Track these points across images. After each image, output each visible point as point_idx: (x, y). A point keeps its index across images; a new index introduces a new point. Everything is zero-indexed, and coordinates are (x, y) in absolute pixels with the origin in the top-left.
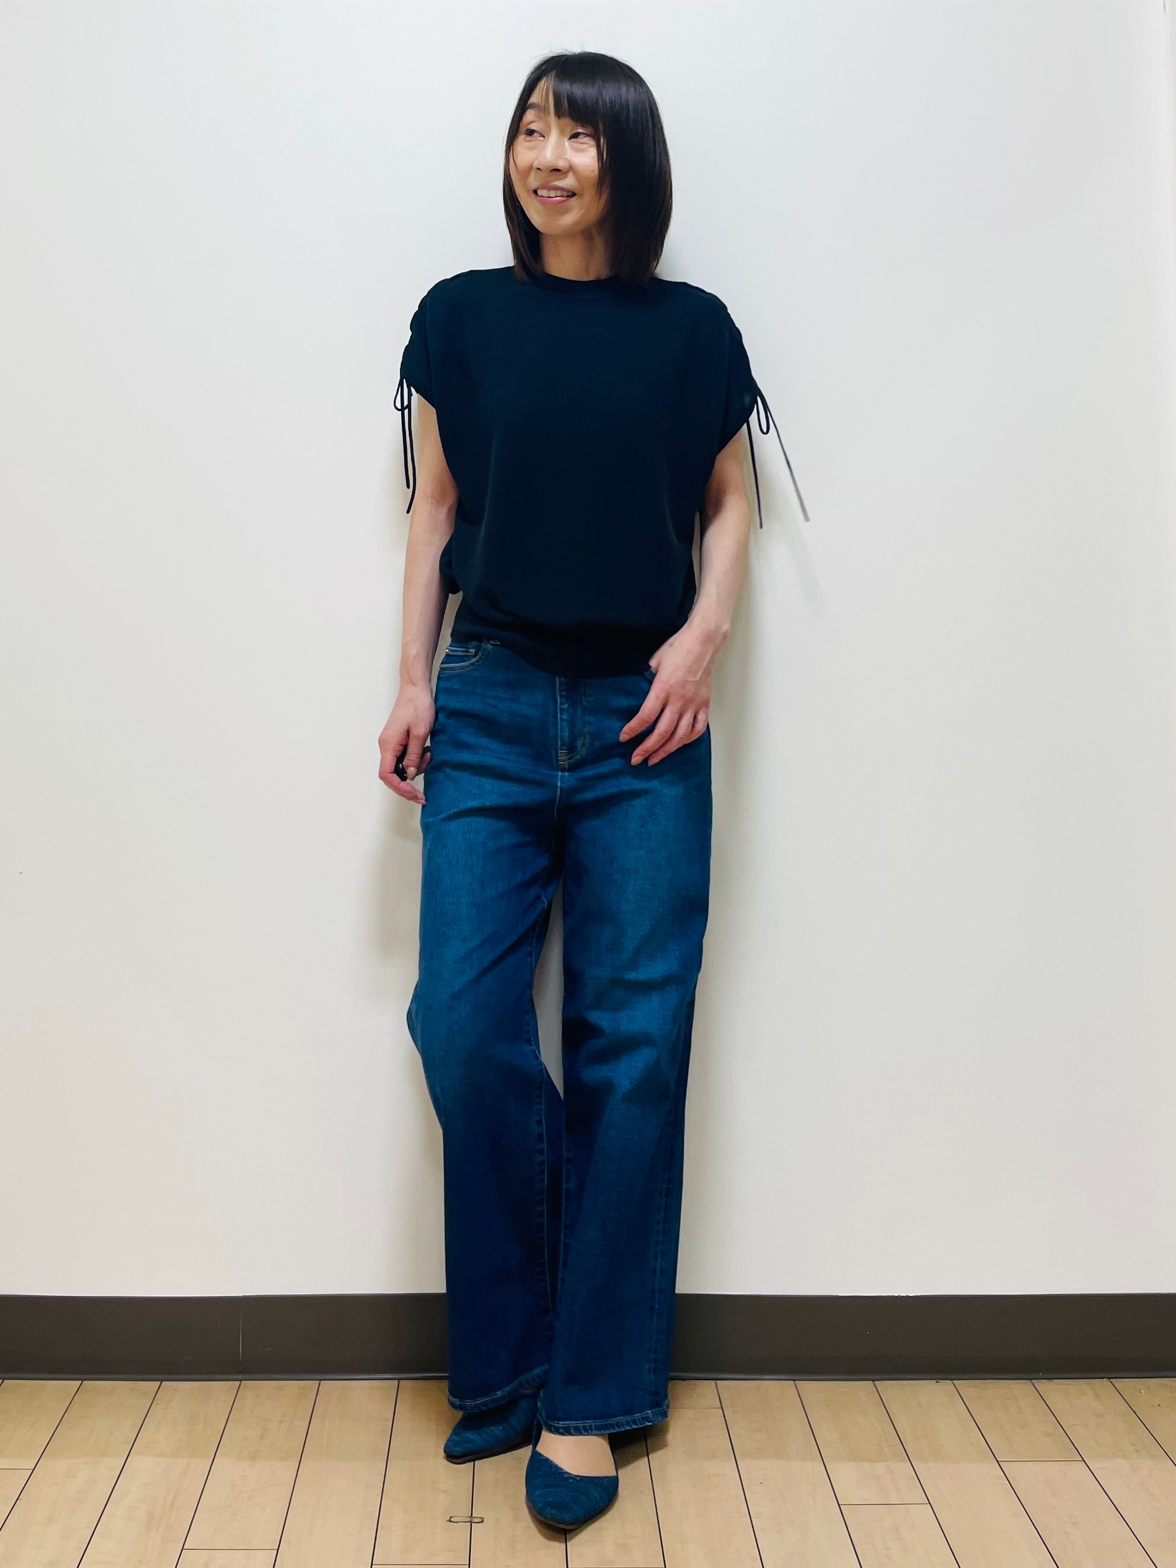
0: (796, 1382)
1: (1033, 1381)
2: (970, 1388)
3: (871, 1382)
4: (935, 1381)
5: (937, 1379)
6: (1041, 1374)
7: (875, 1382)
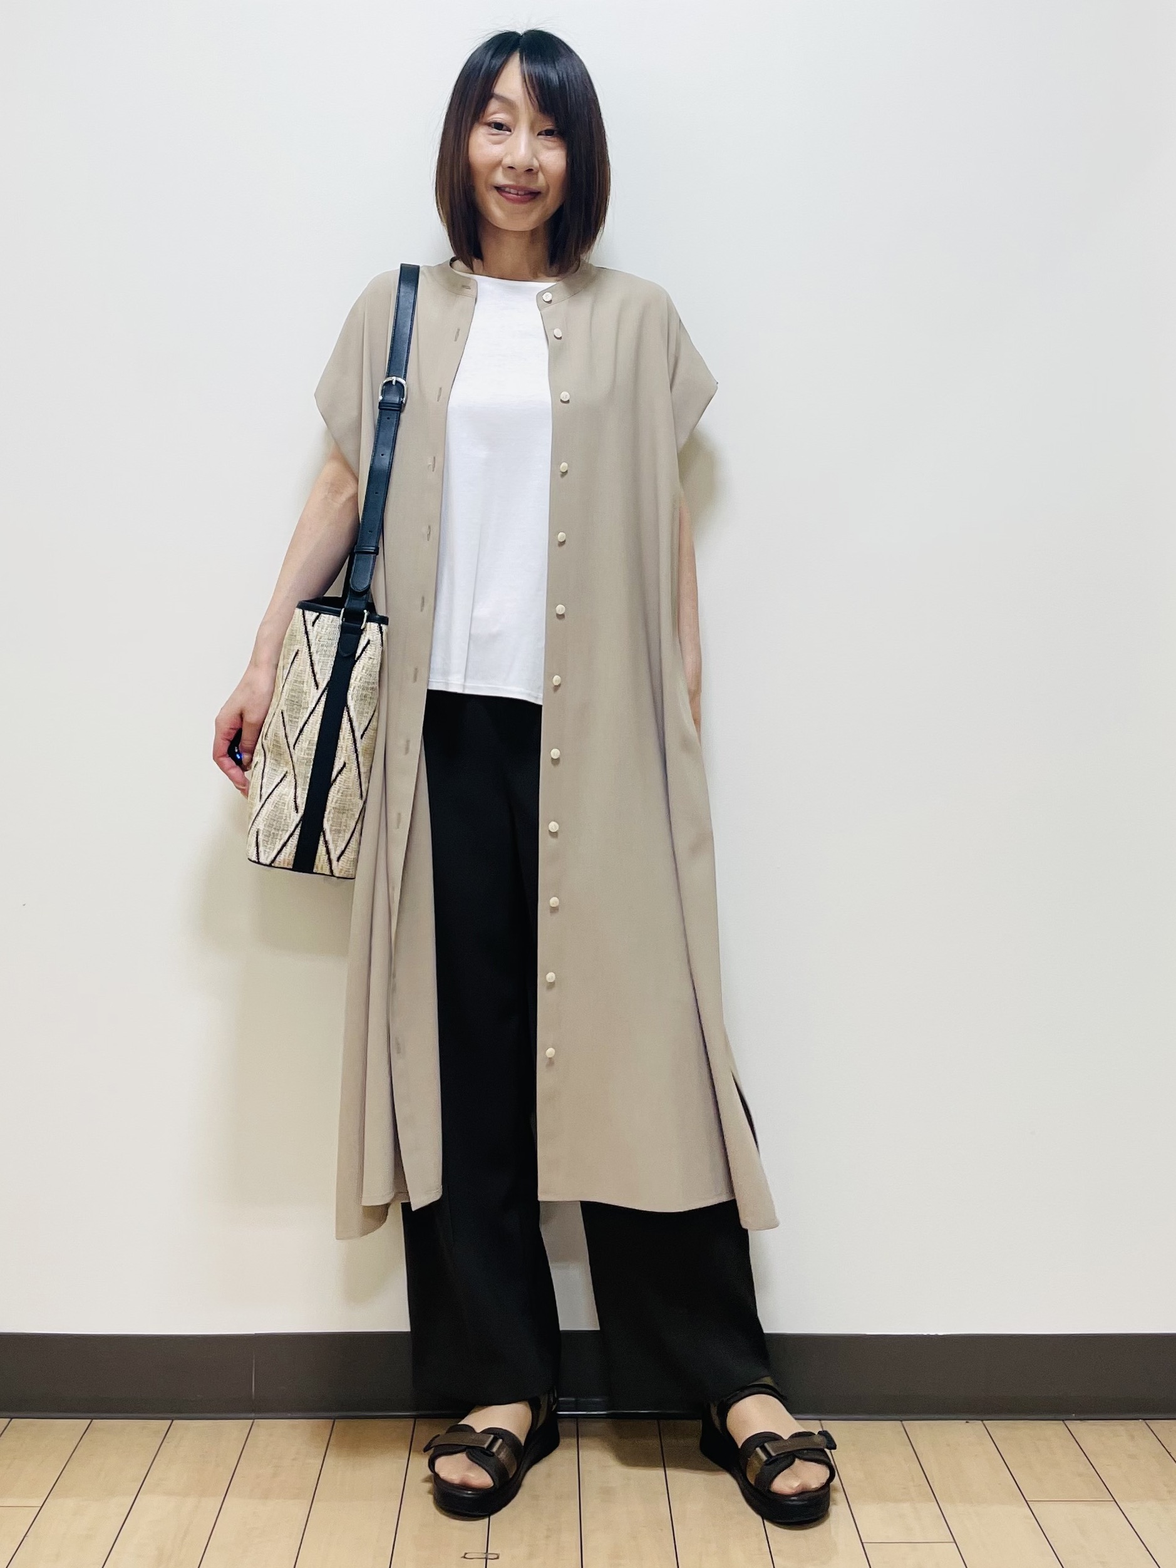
0: (823, 1422)
1: (1066, 1422)
2: (1001, 1428)
3: (899, 1422)
4: (965, 1421)
5: (967, 1420)
6: (1074, 1415)
7: (904, 1422)
